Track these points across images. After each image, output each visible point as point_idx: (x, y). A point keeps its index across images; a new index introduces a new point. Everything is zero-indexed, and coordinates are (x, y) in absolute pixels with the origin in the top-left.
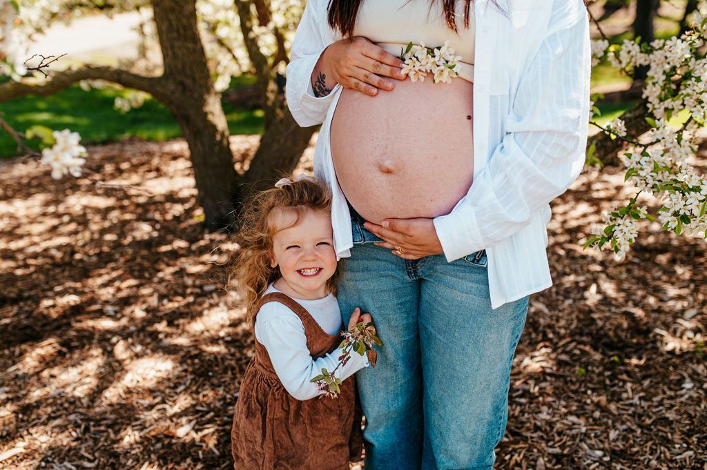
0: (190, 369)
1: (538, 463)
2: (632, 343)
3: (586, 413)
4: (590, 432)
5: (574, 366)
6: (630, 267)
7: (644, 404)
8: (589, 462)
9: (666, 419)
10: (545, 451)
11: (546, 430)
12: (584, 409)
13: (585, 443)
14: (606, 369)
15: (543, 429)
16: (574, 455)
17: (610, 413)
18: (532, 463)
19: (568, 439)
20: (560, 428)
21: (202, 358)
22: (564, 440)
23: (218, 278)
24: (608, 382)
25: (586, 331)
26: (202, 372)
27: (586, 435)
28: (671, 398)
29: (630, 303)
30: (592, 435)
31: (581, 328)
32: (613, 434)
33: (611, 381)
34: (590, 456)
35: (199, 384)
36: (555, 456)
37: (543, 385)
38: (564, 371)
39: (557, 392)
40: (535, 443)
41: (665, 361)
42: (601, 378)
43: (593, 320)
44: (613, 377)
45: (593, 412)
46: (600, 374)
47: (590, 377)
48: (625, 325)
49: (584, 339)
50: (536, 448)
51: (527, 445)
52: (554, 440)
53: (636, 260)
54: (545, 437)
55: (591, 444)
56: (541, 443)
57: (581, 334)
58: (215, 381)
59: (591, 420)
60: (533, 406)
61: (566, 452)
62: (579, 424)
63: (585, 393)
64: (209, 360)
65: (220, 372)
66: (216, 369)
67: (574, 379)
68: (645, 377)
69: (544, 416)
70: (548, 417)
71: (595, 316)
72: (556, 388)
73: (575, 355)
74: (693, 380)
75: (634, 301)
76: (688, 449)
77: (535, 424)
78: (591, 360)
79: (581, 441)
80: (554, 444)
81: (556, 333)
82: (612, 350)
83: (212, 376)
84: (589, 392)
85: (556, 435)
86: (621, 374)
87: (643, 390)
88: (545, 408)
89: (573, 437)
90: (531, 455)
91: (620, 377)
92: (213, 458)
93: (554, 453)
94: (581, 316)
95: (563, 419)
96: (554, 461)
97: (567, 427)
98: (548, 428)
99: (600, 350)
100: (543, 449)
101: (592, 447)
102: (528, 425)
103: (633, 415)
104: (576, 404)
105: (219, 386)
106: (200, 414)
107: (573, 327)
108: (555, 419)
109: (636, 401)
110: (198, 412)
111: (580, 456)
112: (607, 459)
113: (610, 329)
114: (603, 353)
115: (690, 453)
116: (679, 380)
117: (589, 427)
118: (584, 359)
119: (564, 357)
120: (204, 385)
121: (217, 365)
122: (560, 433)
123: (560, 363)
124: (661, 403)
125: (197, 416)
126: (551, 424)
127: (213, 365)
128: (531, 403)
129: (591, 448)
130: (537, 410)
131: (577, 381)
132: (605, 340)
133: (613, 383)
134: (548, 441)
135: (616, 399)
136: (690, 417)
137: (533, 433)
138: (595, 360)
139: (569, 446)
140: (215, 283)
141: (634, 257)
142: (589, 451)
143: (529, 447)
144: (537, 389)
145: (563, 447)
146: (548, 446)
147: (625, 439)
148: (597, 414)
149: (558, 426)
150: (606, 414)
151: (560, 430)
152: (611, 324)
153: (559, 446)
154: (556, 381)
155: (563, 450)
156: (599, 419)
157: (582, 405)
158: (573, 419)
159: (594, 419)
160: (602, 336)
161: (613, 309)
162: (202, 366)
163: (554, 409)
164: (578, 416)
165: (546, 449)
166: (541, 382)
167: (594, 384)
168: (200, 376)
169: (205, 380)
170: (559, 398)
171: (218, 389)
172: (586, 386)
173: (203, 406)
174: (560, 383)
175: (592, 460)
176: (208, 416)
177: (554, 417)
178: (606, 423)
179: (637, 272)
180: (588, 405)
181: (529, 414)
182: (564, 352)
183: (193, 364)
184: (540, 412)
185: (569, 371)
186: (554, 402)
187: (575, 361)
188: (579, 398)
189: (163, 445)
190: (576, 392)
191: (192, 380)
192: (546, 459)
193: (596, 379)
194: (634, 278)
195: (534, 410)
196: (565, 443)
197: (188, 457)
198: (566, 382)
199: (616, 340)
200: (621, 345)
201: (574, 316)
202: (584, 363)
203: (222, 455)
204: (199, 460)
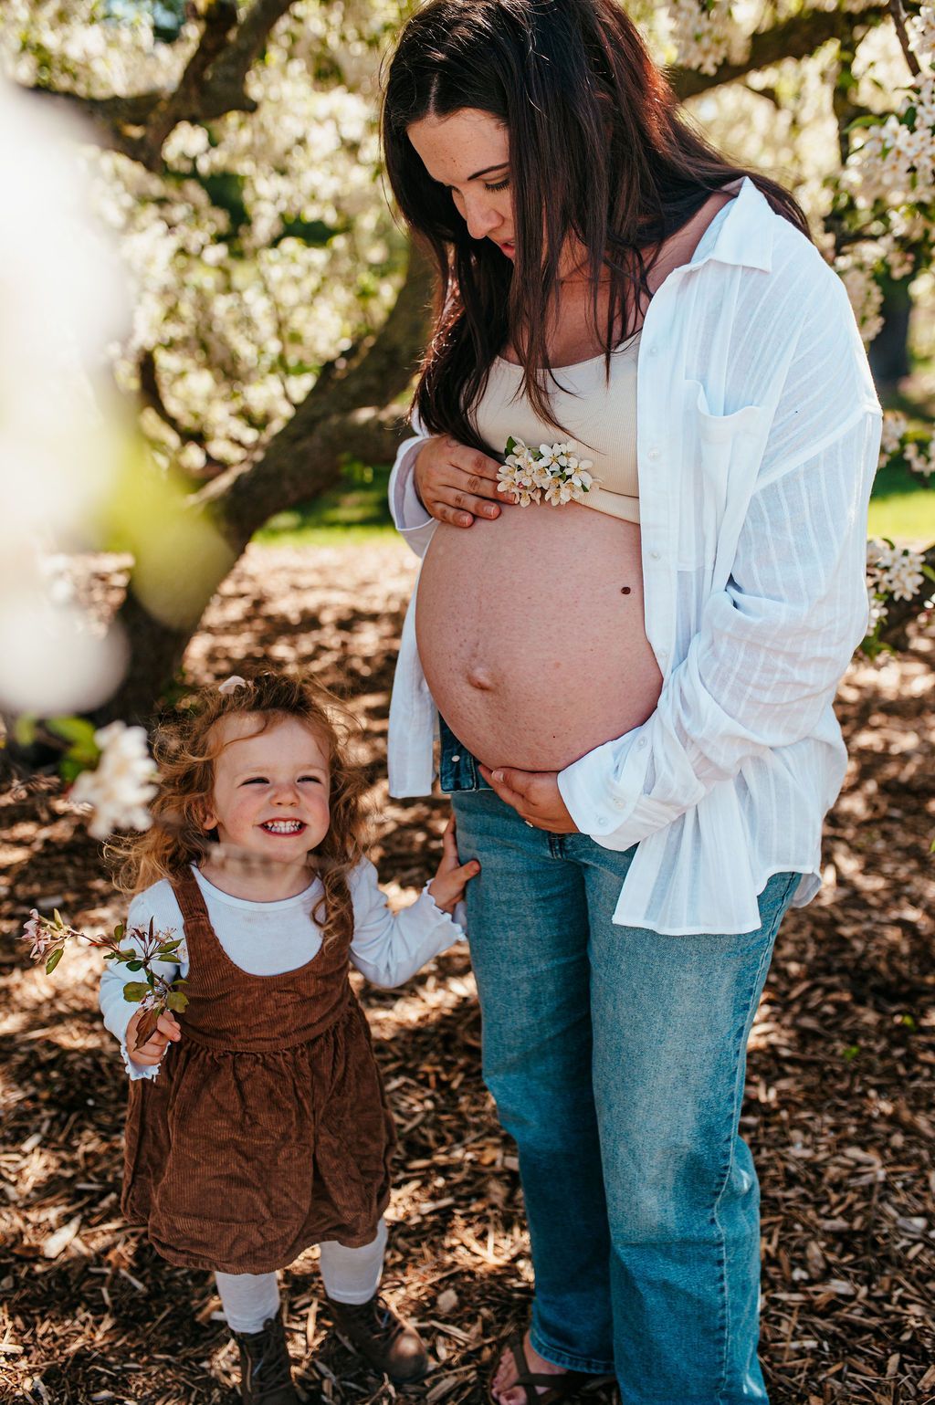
0: (45, 1095)
1: (809, 1254)
2: (927, 985)
3: (877, 1139)
4: (893, 1178)
5: (831, 1041)
6: (887, 826)
8: (904, 1243)
10: (817, 1227)
11: (808, 1181)
12: (872, 1132)
13: (889, 1202)
14: (894, 1044)
15: (803, 1179)
16: (875, 1232)
17: (921, 1135)
18: (798, 1255)
19: (855, 1196)
20: (837, 1174)
21: (67, 1067)
22: (848, 1201)
23: (63, 878)
24: (902, 1070)
25: (836, 964)
26: (72, 1100)
27: (887, 1185)
29: (904, 901)
30: (899, 1185)
31: (824, 959)
33: (908, 1067)
34: (906, 1230)
35: (68, 1127)
36: (838, 1235)
37: (783, 1084)
38: (813, 1051)
39: (813, 1097)
40: (794, 1212)
42: (888, 1062)
43: (844, 941)
44: (910, 1059)
45: (889, 1135)
46: (885, 1055)
47: (866, 1060)
48: (905, 949)
49: (835, 980)
50: (797, 1221)
51: (781, 1218)
52: (828, 1202)
53: (896, 813)
54: (811, 1195)
55: (899, 1204)
56: (805, 1211)
57: (829, 972)
58: (107, 1120)
59: (888, 1153)
60: (772, 1130)
61: (857, 1224)
62: (870, 1165)
63: (864, 1094)
64: (83, 1071)
65: (113, 1096)
66: (103, 1089)
67: (838, 1069)
69: (797, 1151)
70: (808, 1153)
71: (847, 931)
72: (808, 1090)
73: (826, 1016)
75: (909, 896)
77: (786, 1169)
78: (859, 1026)
79: (881, 1200)
80: (830, 1211)
81: (783, 973)
82: (893, 1000)
83: (94, 1108)
84: (872, 1093)
85: (830, 1191)
86: (924, 1051)
88: (796, 1135)
89: (866, 1192)
90: (792, 1238)
91: (922, 1057)
92: (133, 1301)
93: (837, 1228)
94: (821, 933)
95: (835, 1155)
96: (839, 1248)
97: (846, 1172)
98: (812, 1177)
99: (870, 1003)
100: (812, 1222)
101: (903, 1211)
102: (772, 1172)
104: (854, 1121)
105: (118, 1130)
106: (86, 1199)
107: (810, 956)
108: (821, 1157)
110: (80, 1194)
111: (885, 1231)
113: (878, 958)
114: (878, 1009)
117: (891, 1169)
118: (847, 1024)
119: (808, 1022)
120: (81, 1129)
121: (102, 1082)
122: (838, 1186)
123: (804, 1037)
125: (79, 1204)
126: (815, 1167)
127: (94, 1083)
128: (767, 1125)
129: (901, 1214)
130: (782, 1140)
131: (845, 1071)
132: (873, 981)
133: (911, 1073)
134: (818, 1205)
135: (923, 1104)
137: (785, 1190)
138: (867, 1025)
139: (860, 1212)
140: (59, 893)
141: (891, 805)
142: (901, 1222)
143: (786, 1221)
144: (772, 1094)
145: (848, 1214)
146: (820, 1216)
148: (898, 1140)
149: (833, 1171)
150: (914, 1138)
151: (837, 1180)
152: (879, 947)
153: (841, 1214)
154: (804, 1074)
155: (851, 1221)
156: (903, 1150)
157: (866, 1124)
158: (854, 1153)
159: (895, 1151)
160: (868, 971)
161: (876, 916)
162: (69, 1086)
163: (814, 1135)
164: (864, 1147)
165: (819, 1222)
166: (777, 1078)
167: (878, 1076)
168: (70, 1110)
169: (80, 1118)
170: (819, 1111)
171: (116, 1137)
172: (863, 1082)
173: (90, 1182)
174: (812, 1079)
175: (910, 1239)
176: (105, 1203)
177: (817, 1151)
178: (918, 1158)
179: (903, 838)
180: (876, 1121)
181: (769, 1149)
182: (806, 1012)
183: (48, 1083)
184: (789, 1143)
185: (824, 1050)
186: (811, 1119)
187: (829, 1028)
188: (857, 1107)
189: (16, 1280)
190: (846, 1095)
191: (53, 1119)
192: (823, 1244)
193: (879, 1065)
194: (899, 848)
195: (775, 1140)
196: (851, 1206)
197: (78, 1305)
198: (824, 1077)
199: (893, 978)
200: (905, 989)
201: (806, 933)
202: (848, 1032)
203: (154, 1293)
204: (104, 1308)
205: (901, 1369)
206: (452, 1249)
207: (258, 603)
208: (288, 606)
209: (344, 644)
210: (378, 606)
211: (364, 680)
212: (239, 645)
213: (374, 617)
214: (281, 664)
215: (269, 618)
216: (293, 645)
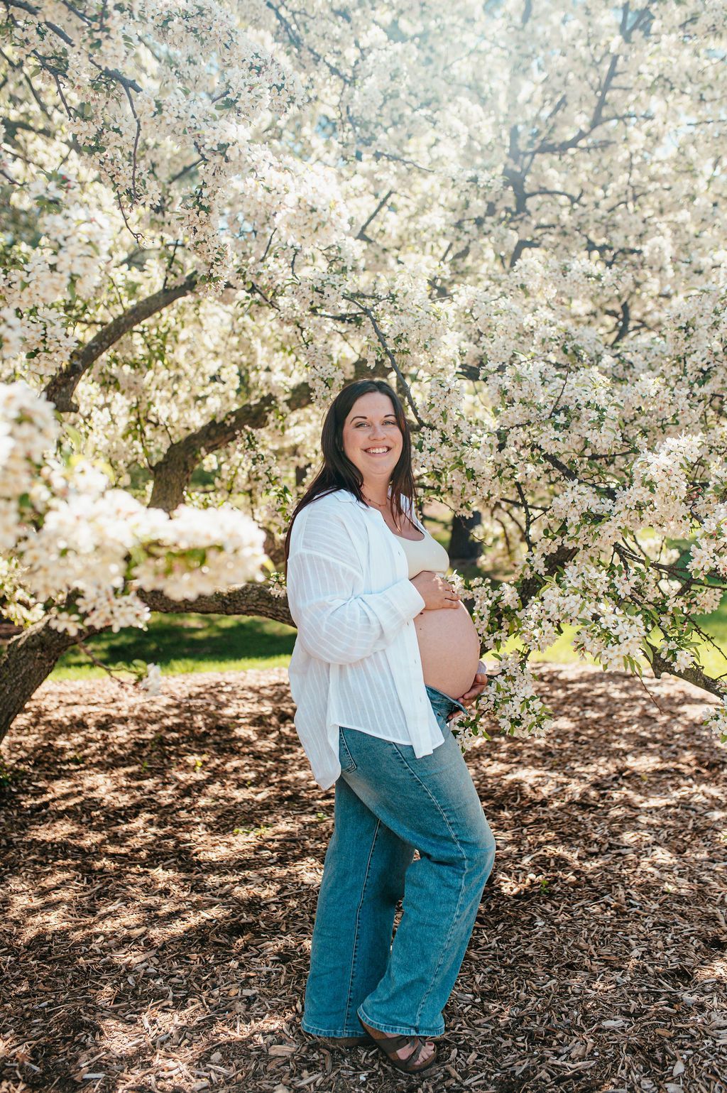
7: (504, 946)
9: (526, 956)
17: (472, 959)
28: (527, 936)
32: (479, 978)
41: (513, 906)
68: (498, 923)
74: (544, 919)
76: (552, 978)
87: (498, 934)
92: (35, 1076)
103: (494, 958)
109: (494, 943)
112: (478, 1000)
115: (554, 981)
116: (530, 920)
124: (518, 943)
136: (548, 951)
142: (459, 995)
147: (491, 980)
178: (470, 969)
203: (47, 1071)
204: (18, 1081)
205: (458, 1055)
206: (217, 1035)
207: (39, 714)
208: (61, 715)
209: (105, 738)
210: (124, 713)
211: (122, 759)
212: (31, 741)
213: (124, 721)
214: (62, 751)
215: (49, 723)
216: (68, 740)
